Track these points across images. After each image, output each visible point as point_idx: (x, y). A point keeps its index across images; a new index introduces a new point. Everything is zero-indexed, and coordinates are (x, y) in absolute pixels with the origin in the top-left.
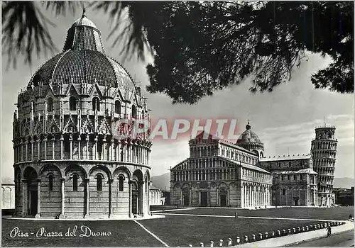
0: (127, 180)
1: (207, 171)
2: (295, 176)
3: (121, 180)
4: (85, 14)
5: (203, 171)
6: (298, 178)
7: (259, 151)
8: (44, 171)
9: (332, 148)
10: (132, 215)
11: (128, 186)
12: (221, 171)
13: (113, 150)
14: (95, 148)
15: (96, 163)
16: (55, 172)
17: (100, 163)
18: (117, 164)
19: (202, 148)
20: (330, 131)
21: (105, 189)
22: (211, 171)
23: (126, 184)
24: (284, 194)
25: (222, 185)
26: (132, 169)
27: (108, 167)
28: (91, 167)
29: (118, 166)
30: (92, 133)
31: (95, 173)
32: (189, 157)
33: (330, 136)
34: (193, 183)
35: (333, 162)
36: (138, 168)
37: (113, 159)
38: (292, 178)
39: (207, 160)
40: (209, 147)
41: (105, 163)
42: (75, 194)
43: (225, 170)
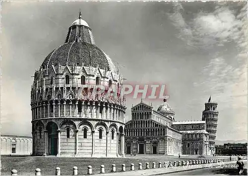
0: (116, 133)
1: (144, 130)
2: (196, 135)
3: (113, 132)
4: (81, 17)
5: (141, 130)
6: (198, 136)
7: (172, 117)
8: (63, 124)
9: (215, 117)
10: (118, 155)
11: (116, 136)
12: (154, 130)
13: (109, 113)
14: (99, 111)
15: (99, 120)
16: (71, 126)
17: (102, 120)
18: (111, 121)
19: (140, 113)
20: (214, 105)
21: (104, 138)
22: (146, 130)
23: (115, 135)
24: (189, 146)
25: (154, 140)
26: (119, 125)
27: (106, 123)
28: (96, 123)
29: (112, 123)
30: (97, 100)
31: (98, 127)
32: (131, 120)
33: (214, 109)
34: (134, 138)
35: (215, 126)
36: (122, 125)
37: (109, 118)
38: (194, 136)
39: (144, 122)
40: (145, 113)
41: (104, 121)
42: (85, 140)
43: (156, 129)
